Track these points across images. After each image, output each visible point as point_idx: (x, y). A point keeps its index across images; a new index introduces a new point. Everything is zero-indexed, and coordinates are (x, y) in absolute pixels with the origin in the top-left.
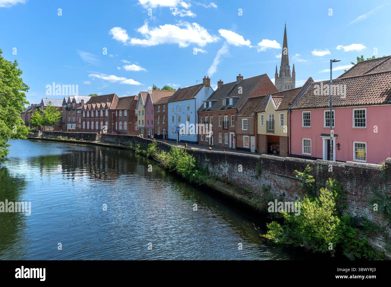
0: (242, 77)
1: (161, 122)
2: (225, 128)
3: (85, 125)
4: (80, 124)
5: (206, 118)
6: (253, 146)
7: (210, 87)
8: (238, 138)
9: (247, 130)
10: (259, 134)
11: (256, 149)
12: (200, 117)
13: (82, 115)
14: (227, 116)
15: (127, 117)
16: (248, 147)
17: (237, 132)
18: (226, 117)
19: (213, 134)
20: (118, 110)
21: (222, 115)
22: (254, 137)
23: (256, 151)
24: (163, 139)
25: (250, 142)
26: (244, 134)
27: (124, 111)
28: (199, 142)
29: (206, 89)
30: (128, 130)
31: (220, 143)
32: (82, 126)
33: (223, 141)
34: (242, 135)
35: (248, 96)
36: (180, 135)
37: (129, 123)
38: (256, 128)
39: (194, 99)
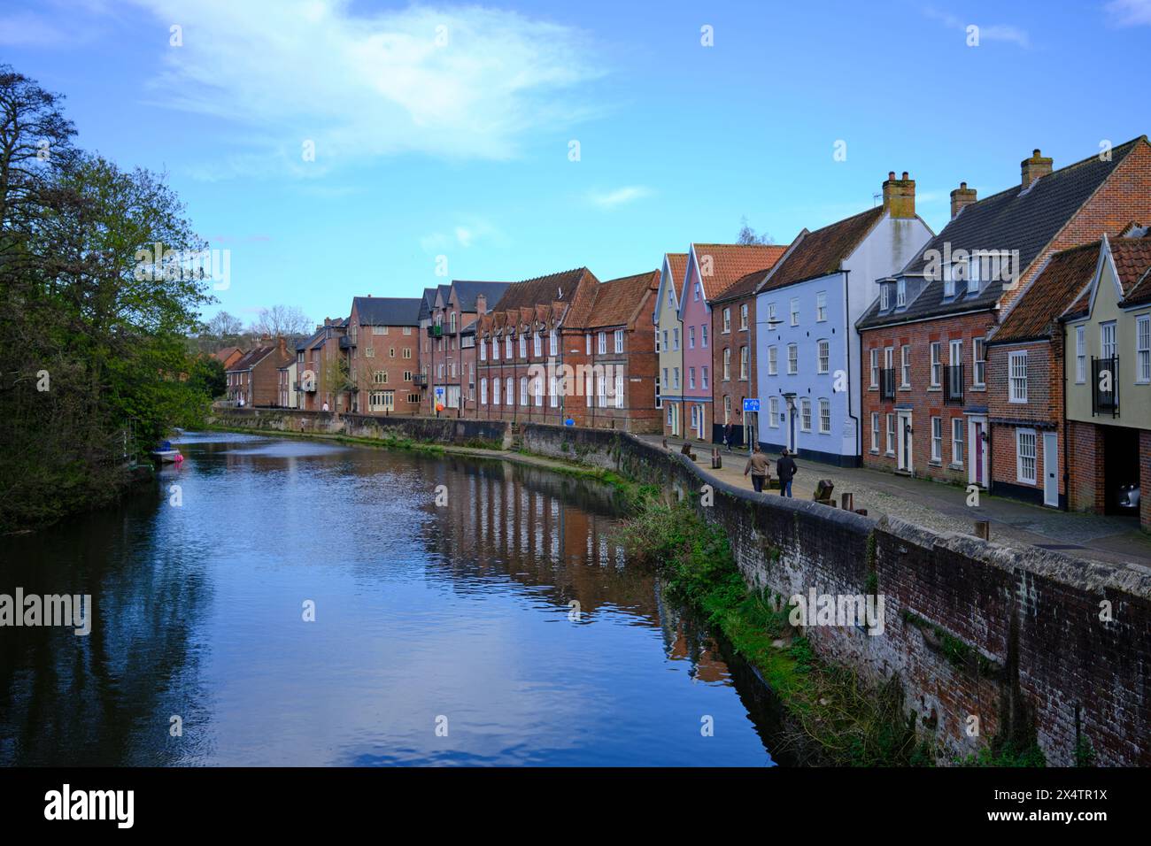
0: (1050, 162)
1: (735, 374)
2: (953, 394)
3: (488, 389)
4: (471, 386)
5: (889, 352)
7: (916, 217)
8: (996, 439)
9: (1024, 401)
10: (1074, 422)
11: (1063, 492)
12: (866, 349)
13: (478, 354)
14: (957, 343)
15: (623, 357)
16: (1032, 482)
17: (994, 413)
18: (955, 346)
19: (910, 422)
20: (592, 329)
21: (943, 340)
22: (1056, 434)
23: (1063, 499)
24: (743, 444)
25: (1041, 460)
26: (1015, 420)
27: (613, 332)
28: (866, 460)
29: (897, 228)
30: (628, 407)
31: (937, 463)
32: (478, 395)
33: (946, 452)
34: (1010, 428)
35: (1046, 248)
36: (799, 428)
37: (632, 380)
38: (1060, 389)
39: (842, 271)
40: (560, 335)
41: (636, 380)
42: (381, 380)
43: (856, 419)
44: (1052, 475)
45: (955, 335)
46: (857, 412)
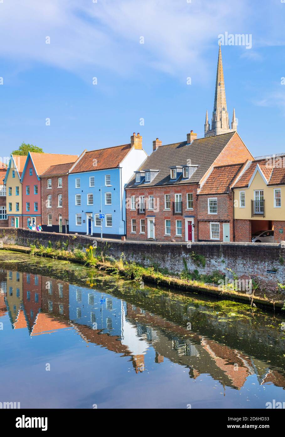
1: (54, 205)
2: (176, 212)
5: (141, 197)
6: (227, 237)
8: (200, 226)
9: (216, 213)
10: (237, 219)
12: (128, 196)
14: (179, 194)
16: (218, 239)
17: (200, 218)
18: (177, 196)
19: (153, 222)
21: (171, 193)
22: (229, 224)
25: (222, 232)
28: (128, 236)
31: (168, 235)
33: (172, 231)
34: (207, 222)
35: (212, 165)
36: (94, 225)
39: (121, 168)
43: (124, 221)
45: (177, 192)
46: (124, 219)
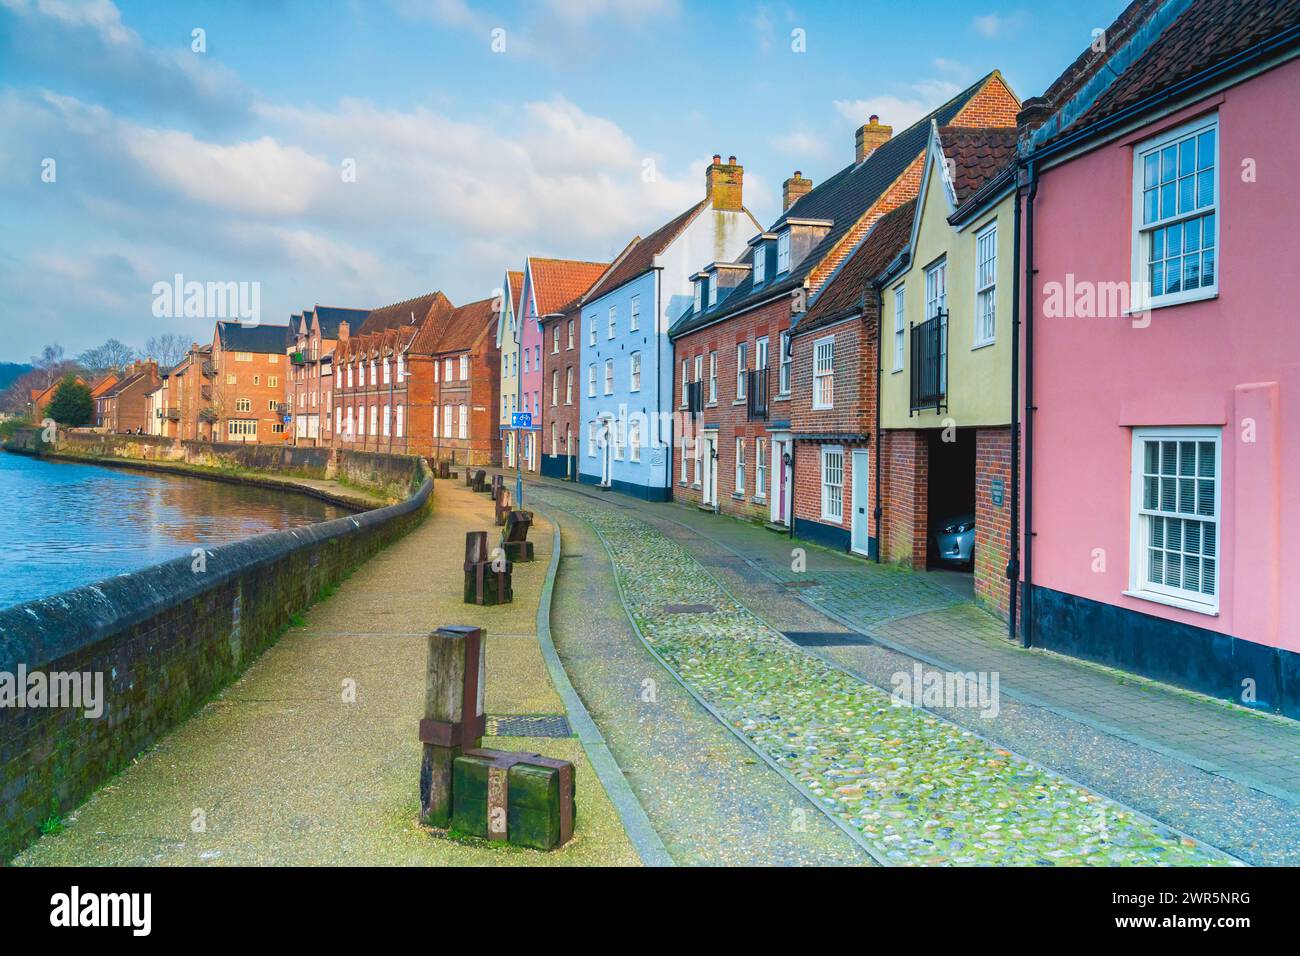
0: (888, 129)
1: (562, 398)
2: (758, 407)
3: (343, 418)
4: (329, 415)
5: (699, 362)
6: (861, 509)
7: (743, 210)
8: (800, 462)
9: (830, 405)
10: (890, 431)
11: (873, 535)
12: (679, 361)
13: (335, 382)
14: (764, 342)
15: (467, 385)
16: (838, 520)
17: (797, 426)
18: (761, 346)
19: (715, 447)
20: (440, 354)
21: (750, 338)
22: (867, 451)
23: (874, 544)
24: (567, 476)
25: (849, 489)
26: (820, 434)
27: (458, 358)
28: (676, 493)
29: (721, 222)
30: (470, 437)
31: (739, 495)
32: (334, 425)
33: (750, 481)
34: (815, 446)
35: (870, 210)
36: (613, 456)
37: (475, 409)
38: (874, 387)
39: (654, 268)
40: (406, 361)
41: (479, 409)
42: (243, 407)
44: (862, 511)
45: (761, 332)
